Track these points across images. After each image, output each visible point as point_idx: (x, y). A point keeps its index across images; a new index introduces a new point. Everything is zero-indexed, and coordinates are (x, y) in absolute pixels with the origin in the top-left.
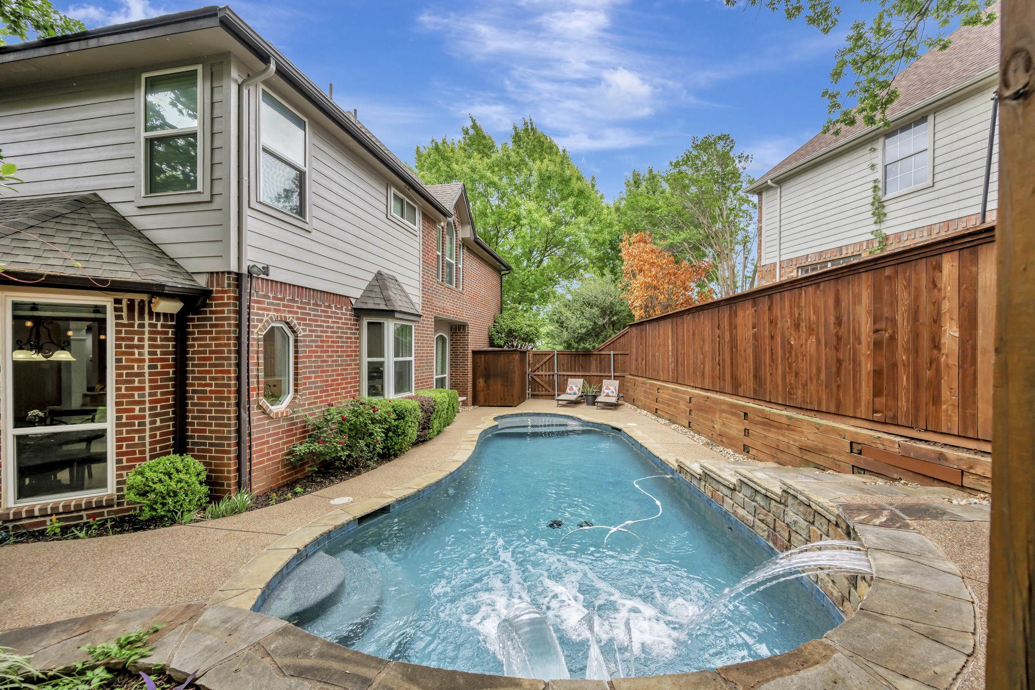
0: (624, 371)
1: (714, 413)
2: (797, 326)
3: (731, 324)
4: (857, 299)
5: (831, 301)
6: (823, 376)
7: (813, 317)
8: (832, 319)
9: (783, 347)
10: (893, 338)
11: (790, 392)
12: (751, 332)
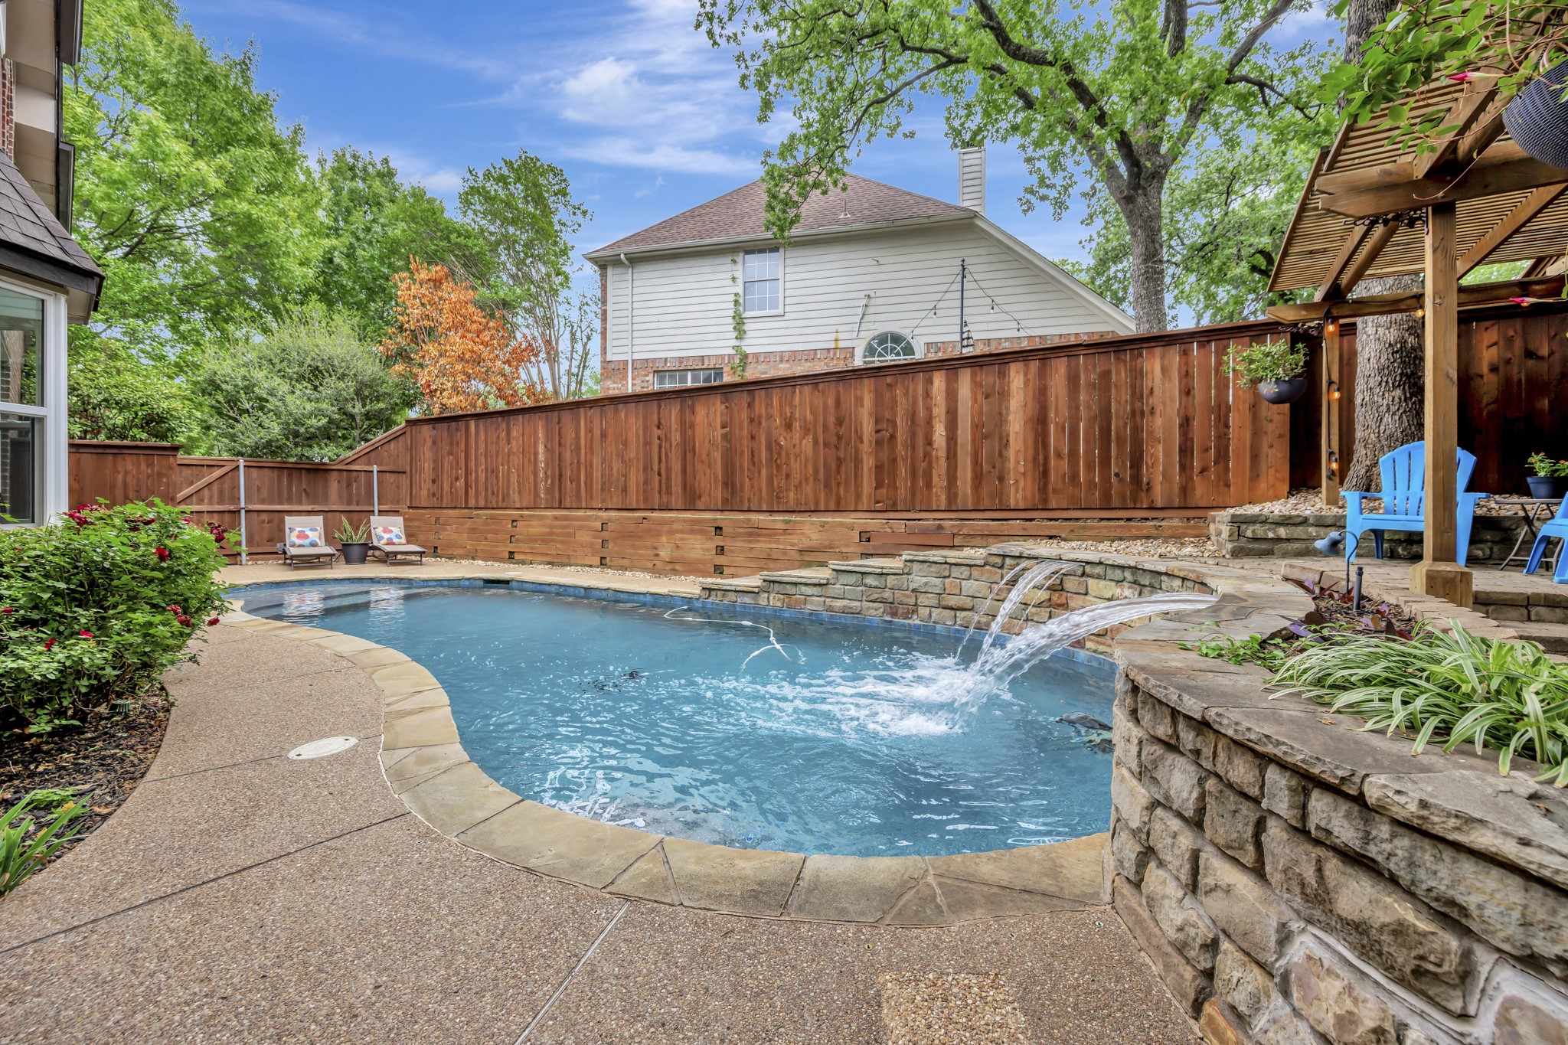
0: (398, 502)
1: (658, 535)
2: (789, 426)
3: (682, 422)
4: (859, 401)
5: (831, 402)
6: (821, 476)
7: (809, 417)
8: (832, 419)
9: (769, 448)
10: (893, 437)
11: (776, 495)
12: (720, 432)
